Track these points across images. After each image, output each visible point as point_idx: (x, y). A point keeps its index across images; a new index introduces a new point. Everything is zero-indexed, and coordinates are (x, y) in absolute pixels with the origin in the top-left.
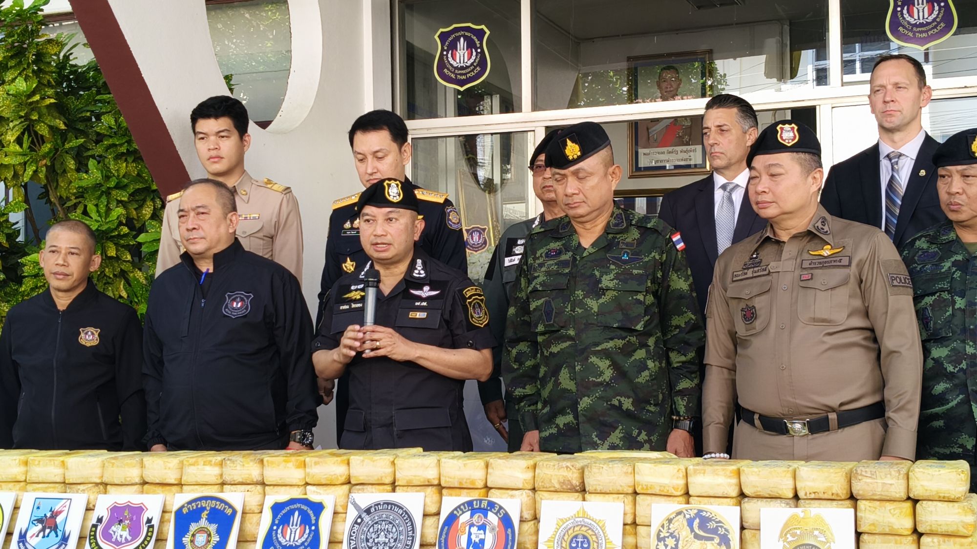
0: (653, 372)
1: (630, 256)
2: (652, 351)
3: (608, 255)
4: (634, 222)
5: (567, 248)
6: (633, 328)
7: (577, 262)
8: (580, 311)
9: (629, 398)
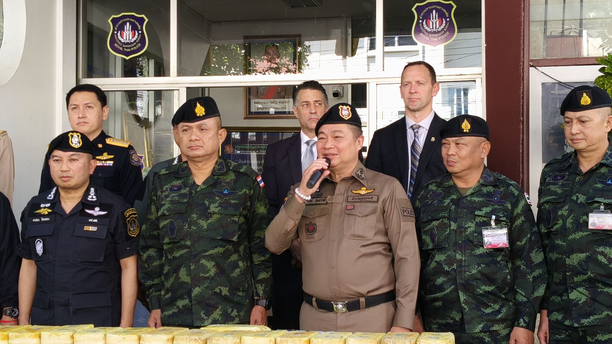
0: (242, 269)
1: (229, 191)
2: (242, 255)
3: (214, 190)
4: (231, 168)
5: (185, 185)
6: (231, 239)
7: (193, 195)
8: (194, 228)
9: (226, 287)
